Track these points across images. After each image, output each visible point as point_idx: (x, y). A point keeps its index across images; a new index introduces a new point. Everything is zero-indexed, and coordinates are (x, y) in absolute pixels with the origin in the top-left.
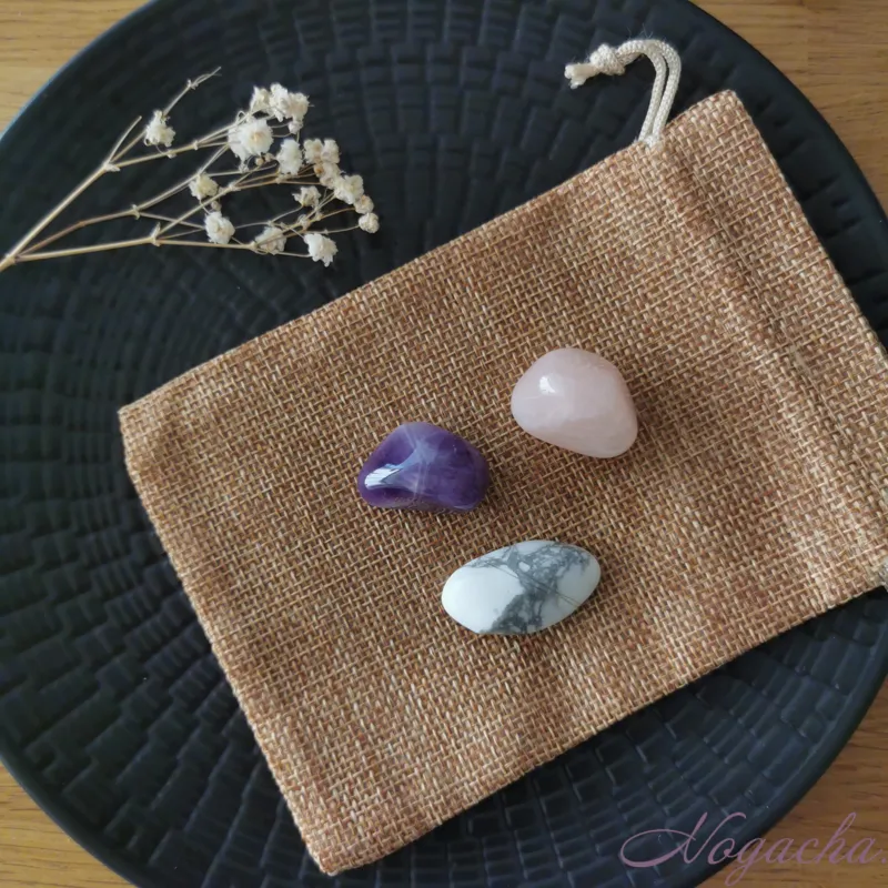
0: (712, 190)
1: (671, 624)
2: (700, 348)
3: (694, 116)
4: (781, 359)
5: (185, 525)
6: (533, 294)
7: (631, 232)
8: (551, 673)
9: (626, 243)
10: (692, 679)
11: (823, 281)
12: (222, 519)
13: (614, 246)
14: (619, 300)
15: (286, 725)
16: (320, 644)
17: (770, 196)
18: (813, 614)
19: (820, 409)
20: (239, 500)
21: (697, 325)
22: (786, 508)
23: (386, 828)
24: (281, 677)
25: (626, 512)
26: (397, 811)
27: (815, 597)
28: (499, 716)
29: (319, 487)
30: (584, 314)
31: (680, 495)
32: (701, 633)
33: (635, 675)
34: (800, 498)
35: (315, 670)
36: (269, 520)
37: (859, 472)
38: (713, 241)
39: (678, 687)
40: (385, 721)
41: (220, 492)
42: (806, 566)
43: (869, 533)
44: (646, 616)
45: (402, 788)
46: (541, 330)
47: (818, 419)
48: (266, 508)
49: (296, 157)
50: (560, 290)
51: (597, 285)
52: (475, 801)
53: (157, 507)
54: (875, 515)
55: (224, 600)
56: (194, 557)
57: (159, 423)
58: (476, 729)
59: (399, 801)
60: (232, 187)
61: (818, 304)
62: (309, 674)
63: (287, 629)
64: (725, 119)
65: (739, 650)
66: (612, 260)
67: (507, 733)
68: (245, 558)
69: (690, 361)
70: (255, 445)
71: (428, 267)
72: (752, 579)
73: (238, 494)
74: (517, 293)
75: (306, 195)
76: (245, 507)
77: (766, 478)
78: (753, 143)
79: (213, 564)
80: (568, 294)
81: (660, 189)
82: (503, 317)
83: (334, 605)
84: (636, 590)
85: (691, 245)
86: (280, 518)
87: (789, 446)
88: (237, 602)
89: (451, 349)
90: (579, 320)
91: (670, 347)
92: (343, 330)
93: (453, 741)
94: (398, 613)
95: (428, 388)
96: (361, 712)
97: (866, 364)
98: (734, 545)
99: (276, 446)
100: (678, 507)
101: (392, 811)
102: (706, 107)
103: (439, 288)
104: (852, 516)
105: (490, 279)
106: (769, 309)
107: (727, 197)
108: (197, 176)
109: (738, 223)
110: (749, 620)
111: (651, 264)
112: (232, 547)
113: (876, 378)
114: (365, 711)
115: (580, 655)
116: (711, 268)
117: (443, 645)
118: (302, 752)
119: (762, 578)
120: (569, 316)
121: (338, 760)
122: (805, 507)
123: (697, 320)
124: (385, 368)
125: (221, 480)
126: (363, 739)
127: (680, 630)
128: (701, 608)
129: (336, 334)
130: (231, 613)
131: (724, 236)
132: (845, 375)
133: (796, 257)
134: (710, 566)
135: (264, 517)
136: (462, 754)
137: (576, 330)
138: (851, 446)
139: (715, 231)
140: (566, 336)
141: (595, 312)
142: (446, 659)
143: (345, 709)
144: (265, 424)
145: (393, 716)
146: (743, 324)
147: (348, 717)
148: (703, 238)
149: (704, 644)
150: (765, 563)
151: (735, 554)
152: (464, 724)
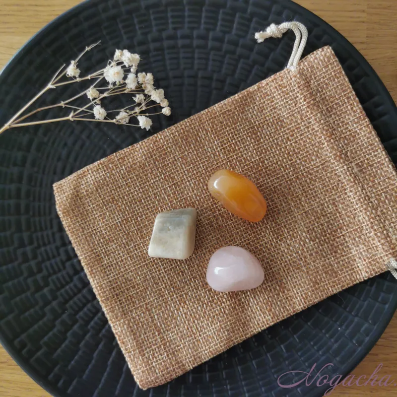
0: (319, 92)
1: (295, 284)
2: (312, 162)
3: (312, 58)
4: (348, 168)
5: (82, 236)
6: (238, 136)
7: (283, 109)
8: (242, 304)
9: (280, 114)
10: (304, 309)
11: (367, 134)
12: (98, 233)
13: (275, 115)
14: (276, 139)
15: (125, 324)
16: (141, 289)
17: (345, 95)
18: (358, 282)
19: (364, 191)
20: (106, 225)
21: (310, 152)
22: (348, 234)
23: (168, 370)
24: (124, 303)
25: (276, 234)
26: (173, 363)
27: (359, 274)
28: (219, 323)
29: (141, 220)
30: (261, 145)
31: (301, 227)
32: (308, 289)
33: (279, 306)
34: (354, 230)
35: (138, 300)
36: (119, 234)
37: (380, 220)
38: (319, 115)
39: (297, 312)
40: (169, 323)
41: (98, 222)
42: (355, 260)
43: (384, 247)
44: (284, 281)
45: (175, 353)
46: (241, 152)
47: (363, 196)
48: (118, 229)
49: (134, 82)
50: (250, 134)
51: (266, 133)
52: (207, 359)
53: (70, 228)
54: (387, 239)
55: (99, 269)
56: (86, 250)
57: (71, 191)
58: (208, 328)
59: (174, 358)
60: (105, 95)
61: (365, 144)
62: (136, 302)
63: (127, 282)
64: (326, 60)
65: (325, 297)
66: (273, 121)
67: (222, 330)
68: (108, 251)
69: (307, 168)
70: (113, 201)
71: (191, 123)
72: (331, 265)
73: (106, 223)
74: (231, 135)
75: (138, 98)
76: (109, 228)
77: (339, 221)
78: (338, 71)
79: (94, 253)
80: (254, 136)
81: (296, 91)
82: (224, 146)
83: (147, 272)
84: (280, 268)
85: (309, 116)
86: (124, 234)
87: (350, 207)
88: (105, 270)
89: (201, 160)
90: (258, 148)
91: (298, 161)
92: (153, 151)
93: (198, 333)
94: (175, 276)
95: (190, 177)
96: (158, 319)
97: (385, 172)
98: (324, 250)
99: (123, 202)
100: (299, 232)
101: (171, 363)
102: (318, 54)
103: (196, 133)
104: (376, 239)
105: (219, 129)
106: (343, 146)
107: (326, 95)
108: (90, 89)
109: (330, 107)
110: (330, 284)
111: (291, 124)
112: (103, 246)
113: (389, 178)
114: (160, 319)
115: (255, 297)
116: (317, 127)
117: (195, 291)
118: (132, 336)
119: (336, 265)
120: (254, 146)
121: (148, 340)
122: (356, 234)
123: (311, 150)
124: (171, 168)
125: (98, 216)
126: (159, 331)
127: (299, 287)
128: (308, 278)
129: (150, 153)
130: (102, 275)
131: (324, 112)
132: (375, 177)
133: (356, 123)
134: (313, 259)
135: (117, 233)
136: (202, 339)
137: (257, 153)
138: (377, 208)
139: (320, 110)
140: (252, 155)
141: (266, 145)
142: (196, 297)
143: (151, 318)
144: (118, 192)
145: (172, 321)
146: (331, 152)
147: (153, 321)
148: (314, 113)
149: (309, 293)
150: (337, 259)
151: (324, 254)
152: (203, 326)
